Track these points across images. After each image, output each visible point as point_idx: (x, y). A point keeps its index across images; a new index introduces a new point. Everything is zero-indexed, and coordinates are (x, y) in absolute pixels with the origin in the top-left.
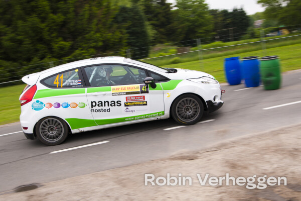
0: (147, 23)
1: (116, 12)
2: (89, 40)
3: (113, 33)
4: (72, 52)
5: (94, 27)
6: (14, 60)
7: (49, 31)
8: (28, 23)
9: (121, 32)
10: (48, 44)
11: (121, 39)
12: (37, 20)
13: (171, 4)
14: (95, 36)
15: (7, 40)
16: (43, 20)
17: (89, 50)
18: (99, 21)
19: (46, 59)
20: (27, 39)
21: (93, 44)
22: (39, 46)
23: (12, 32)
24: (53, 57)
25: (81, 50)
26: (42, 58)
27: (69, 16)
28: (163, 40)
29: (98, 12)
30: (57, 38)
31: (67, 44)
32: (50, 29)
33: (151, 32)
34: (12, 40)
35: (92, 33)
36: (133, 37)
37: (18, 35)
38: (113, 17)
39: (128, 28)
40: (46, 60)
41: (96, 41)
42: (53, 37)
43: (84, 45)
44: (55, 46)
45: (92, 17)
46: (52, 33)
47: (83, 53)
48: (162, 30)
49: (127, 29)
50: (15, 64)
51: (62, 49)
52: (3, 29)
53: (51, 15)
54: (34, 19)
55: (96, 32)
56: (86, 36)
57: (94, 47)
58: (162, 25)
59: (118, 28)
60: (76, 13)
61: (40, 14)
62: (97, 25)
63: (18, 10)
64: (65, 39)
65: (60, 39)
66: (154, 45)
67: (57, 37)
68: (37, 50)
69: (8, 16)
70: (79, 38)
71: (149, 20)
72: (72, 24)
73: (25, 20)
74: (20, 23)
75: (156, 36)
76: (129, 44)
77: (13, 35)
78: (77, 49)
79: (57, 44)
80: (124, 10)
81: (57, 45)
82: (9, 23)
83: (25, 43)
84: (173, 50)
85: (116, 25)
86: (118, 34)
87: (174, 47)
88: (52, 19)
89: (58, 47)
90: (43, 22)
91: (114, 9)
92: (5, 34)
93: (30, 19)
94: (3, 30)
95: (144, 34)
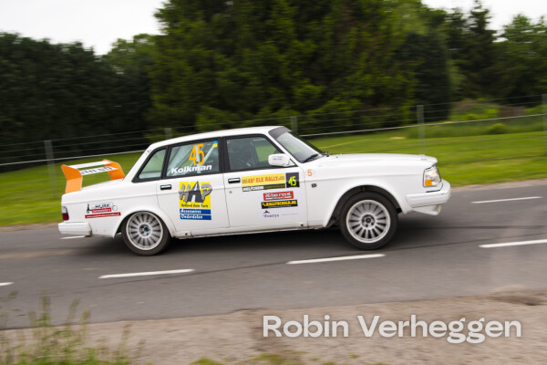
0: (451, 62)
1: (401, 41)
2: (353, 85)
3: (392, 76)
4: (324, 103)
5: (362, 64)
6: (233, 109)
7: (289, 67)
8: (259, 53)
9: (406, 75)
10: (287, 88)
11: (404, 86)
12: (273, 48)
13: (495, 32)
14: (363, 79)
15: (224, 78)
16: (283, 49)
17: (352, 100)
18: (372, 54)
19: (282, 111)
20: (255, 78)
21: (358, 92)
22: (273, 89)
23: (234, 66)
24: (293, 108)
25: (338, 101)
26: (276, 109)
27: (324, 44)
28: (475, 92)
29: (371, 40)
30: (301, 79)
31: (317, 89)
32: (292, 64)
33: (455, 77)
34: (233, 78)
35: (359, 73)
36: (424, 85)
37: (243, 70)
38: (394, 49)
39: (417, 69)
40: (281, 113)
41: (364, 87)
42: (294, 77)
43: (344, 93)
44: (298, 92)
45: (360, 47)
46: (294, 71)
47: (340, 106)
48: (474, 75)
49: (416, 71)
50: (233, 115)
51: (308, 96)
52: (220, 59)
53: (296, 41)
54: (269, 47)
55: (365, 73)
56: (348, 78)
57: (359, 97)
58: (476, 67)
59: (402, 68)
60: (335, 40)
61: (277, 40)
62: (368, 61)
63: (245, 31)
64: (313, 82)
65: (306, 80)
66: (460, 100)
67: (302, 77)
68: (269, 96)
69: (229, 41)
70: (336, 82)
71: (455, 57)
72: (327, 58)
73: (254, 48)
74: (247, 52)
75: (464, 85)
76: (418, 96)
77: (234, 70)
78: (331, 98)
79: (300, 87)
80: (413, 38)
81: (301, 90)
82: (229, 52)
83: (251, 83)
84: (493, 110)
85: (398, 64)
86: (400, 78)
87: (493, 106)
88: (297, 48)
89: (302, 93)
90: (281, 52)
91: (398, 37)
92: (223, 68)
93: (262, 47)
94: (220, 62)
95: (443, 80)
